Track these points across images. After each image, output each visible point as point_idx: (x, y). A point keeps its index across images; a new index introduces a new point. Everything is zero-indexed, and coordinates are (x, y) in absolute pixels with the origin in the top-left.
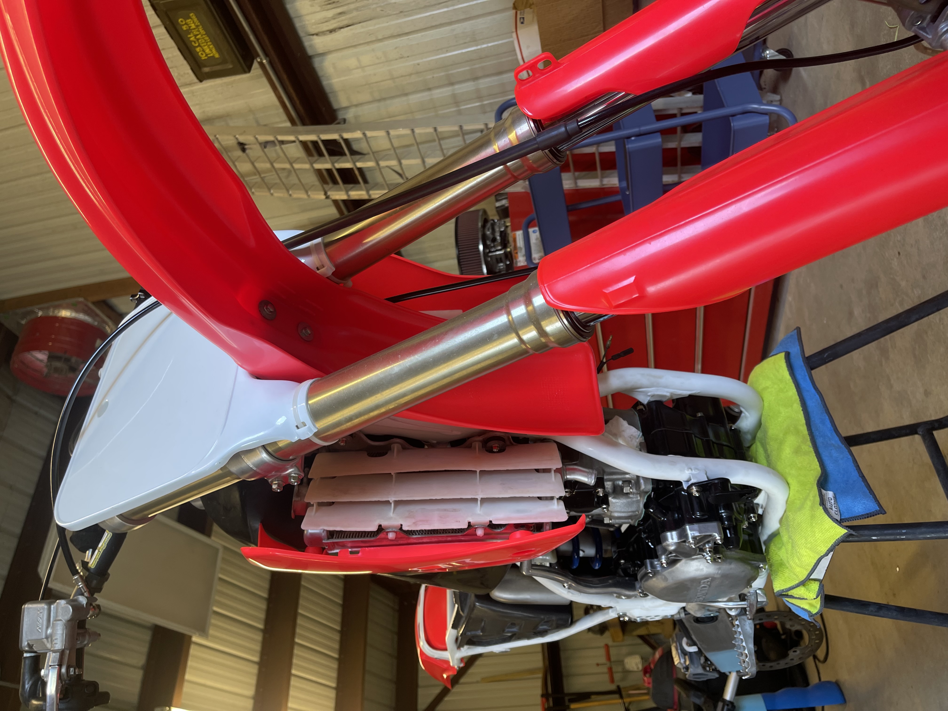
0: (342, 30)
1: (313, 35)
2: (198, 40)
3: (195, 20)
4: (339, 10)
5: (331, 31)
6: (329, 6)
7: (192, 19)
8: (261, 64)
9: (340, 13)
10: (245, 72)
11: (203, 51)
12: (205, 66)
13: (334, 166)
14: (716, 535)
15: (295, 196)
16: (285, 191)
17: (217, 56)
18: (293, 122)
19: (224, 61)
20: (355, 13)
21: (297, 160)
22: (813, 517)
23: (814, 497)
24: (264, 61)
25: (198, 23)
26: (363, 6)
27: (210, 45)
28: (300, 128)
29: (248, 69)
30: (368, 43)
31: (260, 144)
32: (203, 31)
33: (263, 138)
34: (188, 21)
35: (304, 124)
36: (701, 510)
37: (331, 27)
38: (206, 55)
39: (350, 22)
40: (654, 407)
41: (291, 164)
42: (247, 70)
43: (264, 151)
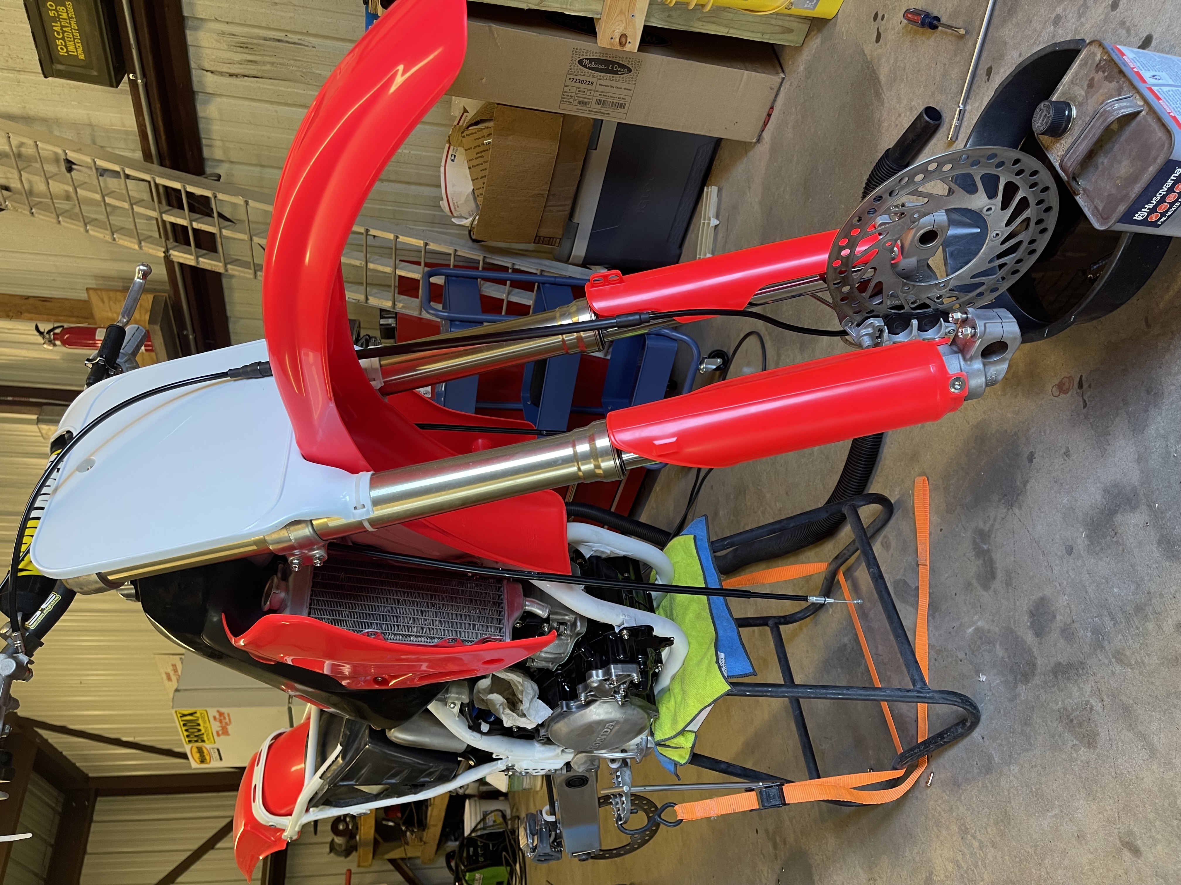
0: (246, 78)
1: (207, 71)
2: (64, 32)
3: (71, 10)
4: (250, 58)
5: (231, 75)
6: (239, 49)
7: (66, 8)
8: (133, 84)
9: (251, 61)
10: (112, 86)
11: (66, 46)
12: (60, 63)
13: (191, 225)
14: (635, 675)
15: (121, 242)
16: (108, 232)
17: (82, 57)
18: (147, 156)
19: (87, 65)
20: (268, 67)
21: (140, 202)
22: (708, 671)
23: (711, 656)
24: (139, 81)
25: (72, 13)
26: (280, 64)
27: (78, 43)
28: (156, 167)
29: (115, 83)
30: (272, 103)
31: (97, 169)
32: (75, 25)
33: (102, 164)
34: (60, 8)
35: (162, 164)
36: (625, 653)
37: (232, 71)
38: (67, 52)
39: (259, 74)
40: (595, 562)
41: (132, 205)
42: (115, 85)
43: (98, 179)
